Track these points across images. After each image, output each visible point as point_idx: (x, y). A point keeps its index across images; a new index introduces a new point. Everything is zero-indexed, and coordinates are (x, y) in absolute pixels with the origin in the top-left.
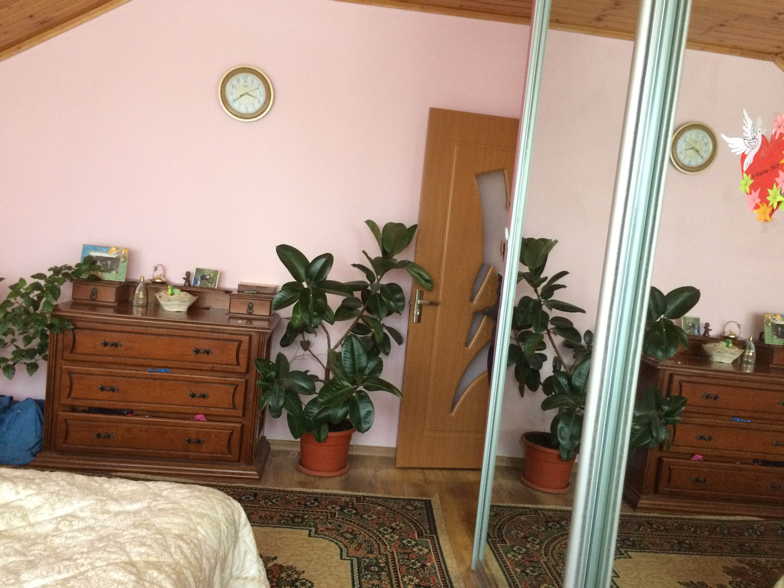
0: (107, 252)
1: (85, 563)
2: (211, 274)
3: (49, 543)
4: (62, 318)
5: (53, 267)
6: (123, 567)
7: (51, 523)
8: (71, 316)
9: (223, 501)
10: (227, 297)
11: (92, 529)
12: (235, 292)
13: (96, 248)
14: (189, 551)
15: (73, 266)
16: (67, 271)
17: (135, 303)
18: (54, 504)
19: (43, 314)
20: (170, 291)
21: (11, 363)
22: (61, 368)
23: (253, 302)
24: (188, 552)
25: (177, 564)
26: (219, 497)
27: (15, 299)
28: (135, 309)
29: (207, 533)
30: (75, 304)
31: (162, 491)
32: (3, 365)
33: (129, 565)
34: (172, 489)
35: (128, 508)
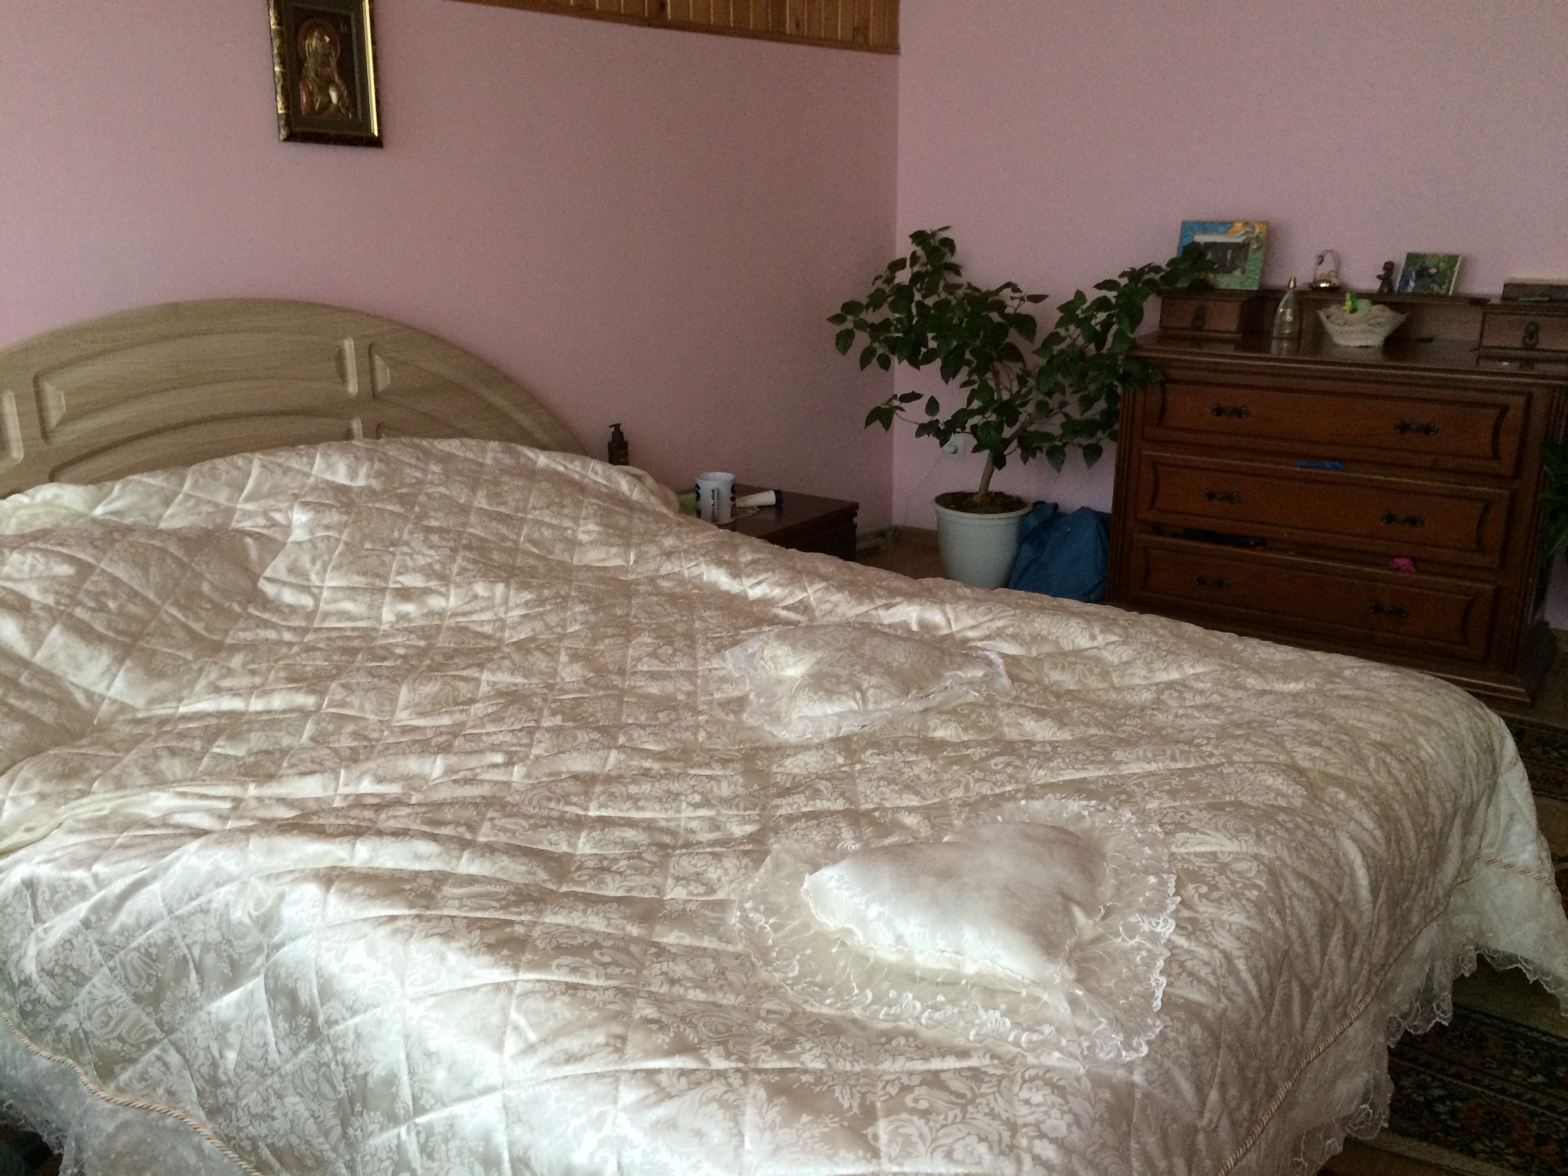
0: (1225, 232)
1: (1216, 752)
2: (1442, 265)
3: (1148, 718)
4: (1144, 362)
5: (1127, 270)
6: (1283, 771)
7: (1149, 690)
8: (1158, 359)
10: (1476, 315)
11: (1219, 709)
12: (1495, 301)
13: (1204, 226)
14: (1404, 775)
15: (1164, 266)
16: (1151, 275)
17: (1275, 333)
18: (1152, 662)
19: (1112, 356)
20: (1349, 303)
21: (1057, 443)
22: (1140, 454)
23: (1538, 319)
24: (1401, 776)
25: (1382, 790)
27: (1067, 330)
28: (1274, 343)
29: (1438, 753)
30: (1165, 335)
31: (1342, 669)
32: (1046, 446)
33: (1293, 771)
34: (1361, 668)
35: (1279, 687)
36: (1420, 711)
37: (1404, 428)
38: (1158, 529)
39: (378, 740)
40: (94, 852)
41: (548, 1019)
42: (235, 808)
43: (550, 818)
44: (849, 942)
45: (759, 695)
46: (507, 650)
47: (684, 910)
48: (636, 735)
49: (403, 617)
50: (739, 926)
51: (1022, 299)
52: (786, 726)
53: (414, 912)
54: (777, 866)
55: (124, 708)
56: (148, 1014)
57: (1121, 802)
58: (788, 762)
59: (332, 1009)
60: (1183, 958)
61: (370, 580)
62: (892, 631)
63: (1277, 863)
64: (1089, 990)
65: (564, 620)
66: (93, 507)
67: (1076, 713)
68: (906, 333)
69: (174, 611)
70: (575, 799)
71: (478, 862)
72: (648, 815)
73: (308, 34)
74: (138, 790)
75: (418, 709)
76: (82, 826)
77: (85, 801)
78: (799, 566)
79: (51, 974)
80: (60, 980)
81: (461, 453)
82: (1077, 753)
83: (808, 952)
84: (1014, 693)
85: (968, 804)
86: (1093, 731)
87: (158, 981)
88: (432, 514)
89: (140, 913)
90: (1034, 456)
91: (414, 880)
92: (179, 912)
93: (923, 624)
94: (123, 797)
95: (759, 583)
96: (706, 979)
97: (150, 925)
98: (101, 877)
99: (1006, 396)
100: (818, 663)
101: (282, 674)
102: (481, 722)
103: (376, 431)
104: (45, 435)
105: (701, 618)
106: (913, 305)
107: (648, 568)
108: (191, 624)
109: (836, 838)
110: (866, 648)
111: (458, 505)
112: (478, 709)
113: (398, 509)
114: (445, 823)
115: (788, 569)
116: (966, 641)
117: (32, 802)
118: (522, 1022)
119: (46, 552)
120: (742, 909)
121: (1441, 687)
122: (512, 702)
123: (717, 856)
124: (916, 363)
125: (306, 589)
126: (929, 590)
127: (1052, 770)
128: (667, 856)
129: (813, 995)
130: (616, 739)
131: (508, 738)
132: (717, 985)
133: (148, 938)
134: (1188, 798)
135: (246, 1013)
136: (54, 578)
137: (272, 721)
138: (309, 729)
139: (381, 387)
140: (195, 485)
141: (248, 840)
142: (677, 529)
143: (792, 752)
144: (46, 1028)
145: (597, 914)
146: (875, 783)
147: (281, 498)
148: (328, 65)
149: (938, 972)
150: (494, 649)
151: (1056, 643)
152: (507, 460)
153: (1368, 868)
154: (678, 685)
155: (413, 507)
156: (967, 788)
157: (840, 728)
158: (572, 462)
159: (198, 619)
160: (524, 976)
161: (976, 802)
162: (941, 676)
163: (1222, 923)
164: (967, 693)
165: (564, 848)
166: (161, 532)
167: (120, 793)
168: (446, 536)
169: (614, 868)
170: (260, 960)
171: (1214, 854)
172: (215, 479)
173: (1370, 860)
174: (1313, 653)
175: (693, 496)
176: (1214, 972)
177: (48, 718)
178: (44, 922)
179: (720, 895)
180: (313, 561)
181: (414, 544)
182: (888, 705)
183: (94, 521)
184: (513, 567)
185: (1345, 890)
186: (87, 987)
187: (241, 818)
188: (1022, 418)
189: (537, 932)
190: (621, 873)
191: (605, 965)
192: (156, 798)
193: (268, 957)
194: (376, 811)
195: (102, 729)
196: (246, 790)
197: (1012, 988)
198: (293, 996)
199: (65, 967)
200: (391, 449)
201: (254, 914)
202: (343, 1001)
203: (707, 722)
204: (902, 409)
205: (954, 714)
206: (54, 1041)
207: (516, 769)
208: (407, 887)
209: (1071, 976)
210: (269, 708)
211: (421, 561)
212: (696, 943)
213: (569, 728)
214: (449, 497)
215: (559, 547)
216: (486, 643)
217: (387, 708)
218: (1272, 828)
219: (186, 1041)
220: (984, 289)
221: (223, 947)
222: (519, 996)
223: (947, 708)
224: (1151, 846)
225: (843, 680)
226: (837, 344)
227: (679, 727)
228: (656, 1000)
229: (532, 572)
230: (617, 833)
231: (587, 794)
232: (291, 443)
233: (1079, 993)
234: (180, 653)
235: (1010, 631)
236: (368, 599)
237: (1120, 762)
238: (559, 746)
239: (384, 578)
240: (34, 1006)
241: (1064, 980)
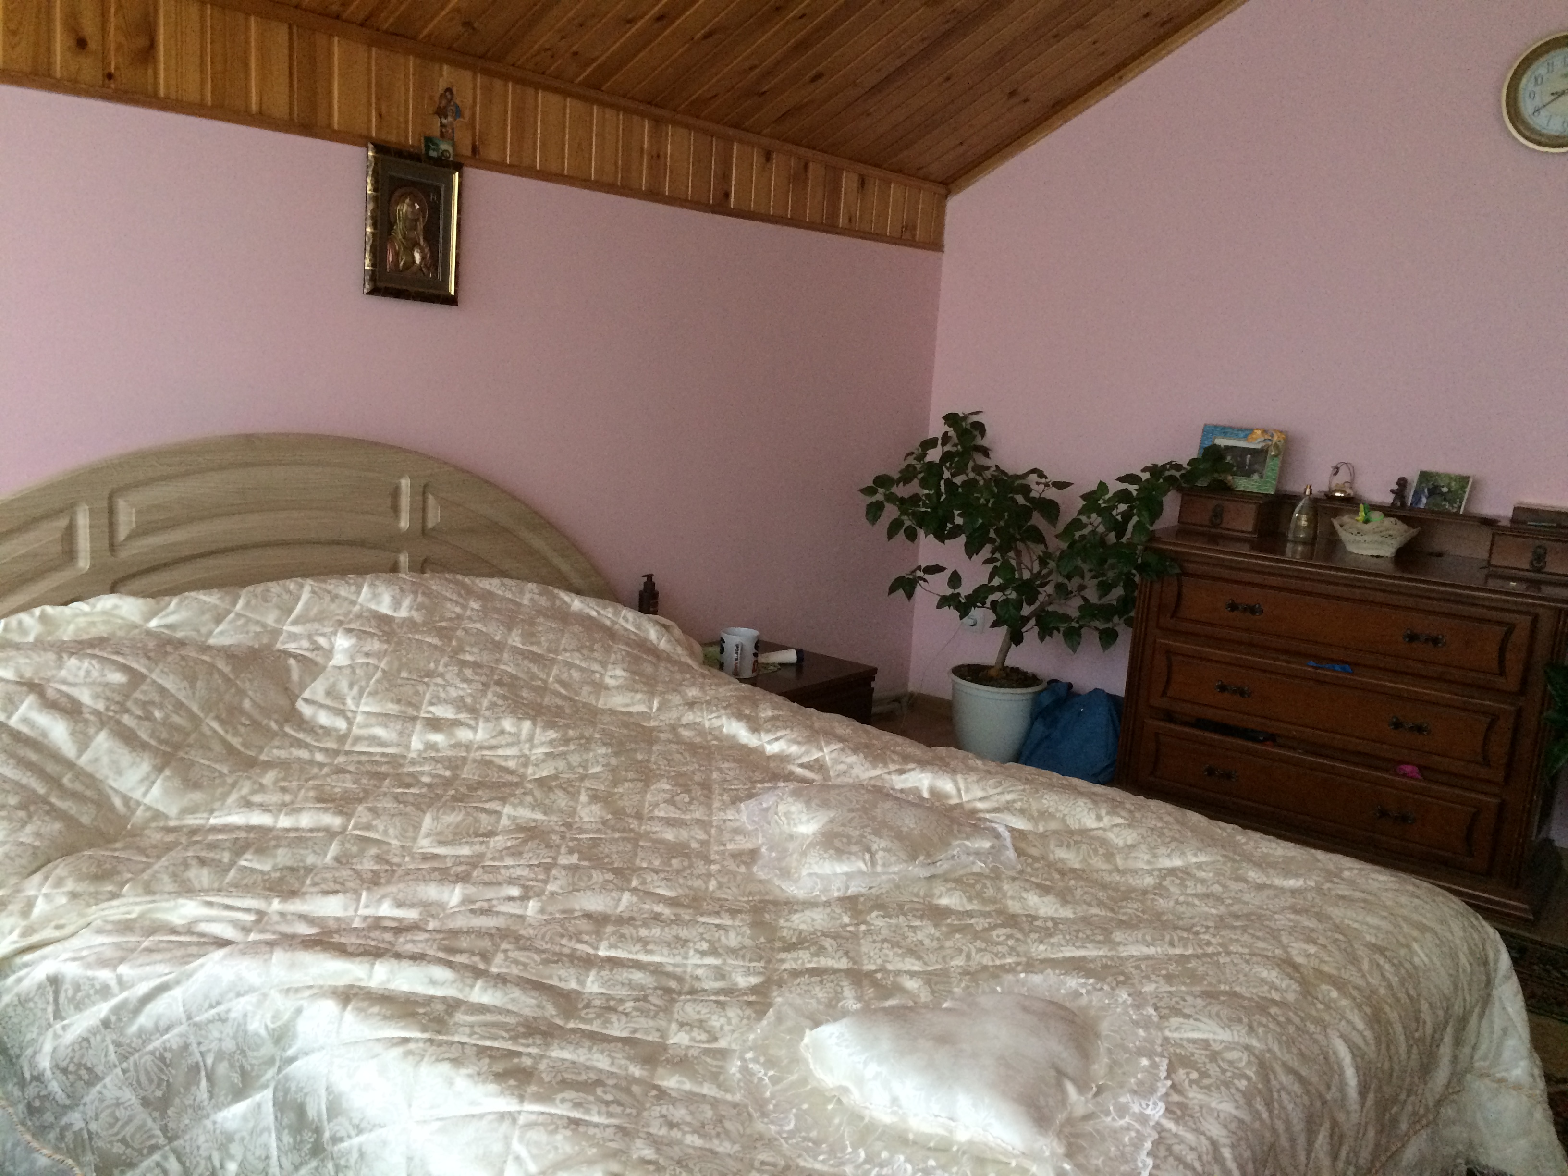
0: (1246, 437)
1: (1213, 940)
2: (1453, 484)
3: (1149, 903)
4: (1162, 555)
5: (1149, 465)
6: (1278, 965)
7: (1152, 875)
8: (1176, 552)
9: (1462, 915)
10: (1486, 535)
11: (1219, 899)
12: (1505, 523)
13: (1225, 431)
14: (1397, 979)
15: (1185, 466)
16: (1172, 472)
17: (1290, 536)
18: (1156, 847)
19: (1130, 545)
20: (1362, 514)
21: (1074, 625)
22: (1155, 642)
23: (1547, 544)
24: (1395, 980)
25: (1374, 992)
26: (1456, 907)
27: (1089, 517)
28: (1289, 546)
29: (1431, 961)
30: (1184, 531)
31: (1342, 870)
32: (1063, 627)
33: (1288, 965)
34: (1360, 870)
35: (1279, 882)
36: (1416, 917)
37: (1412, 638)
38: (1169, 716)
39: (399, 865)
40: (119, 954)
41: (549, 1151)
42: (258, 922)
43: (561, 954)
44: (845, 1100)
45: (771, 849)
46: (529, 786)
47: (686, 1055)
48: (649, 879)
49: (432, 746)
50: (738, 1075)
51: (1047, 485)
52: (796, 881)
53: (426, 1035)
54: (779, 1019)
55: (158, 815)
56: (154, 1120)
57: (1118, 983)
58: (795, 917)
59: (339, 1126)
60: (1170, 1142)
61: (403, 708)
62: (903, 796)
63: (1268, 1055)
64: (1078, 1166)
65: (587, 761)
66: (148, 620)
67: (1079, 892)
68: (934, 509)
69: (215, 725)
70: (586, 938)
71: (490, 991)
72: (656, 959)
73: (401, 200)
74: (166, 896)
75: (439, 838)
76: (109, 927)
77: (115, 903)
78: (817, 725)
79: (65, 1071)
80: (72, 1077)
81: (500, 593)
82: (1078, 931)
83: (805, 1106)
84: (1019, 867)
85: (968, 973)
86: (1095, 911)
87: (169, 1085)
88: (468, 649)
89: (159, 1017)
90: (1051, 635)
91: (429, 1005)
92: (197, 1019)
93: (933, 791)
94: (154, 901)
95: (777, 739)
96: (703, 1126)
97: (168, 1029)
98: (125, 978)
99: (1026, 575)
100: (831, 821)
101: (312, 794)
102: (500, 854)
103: (421, 566)
104: (113, 547)
105: (720, 770)
106: (942, 483)
107: (670, 717)
108: (229, 738)
109: (838, 996)
110: (877, 810)
111: (493, 642)
112: (498, 842)
113: (435, 641)
114: (461, 952)
115: (806, 727)
116: (974, 812)
117: (64, 900)
118: (523, 1152)
119: (102, 660)
120: (743, 1060)
121: (1438, 894)
122: (532, 838)
123: (721, 1005)
124: (941, 537)
125: (341, 713)
126: (942, 759)
127: (1053, 945)
128: (673, 1001)
129: (807, 1150)
130: (629, 881)
131: (526, 872)
132: (713, 1132)
133: (164, 1043)
134: (1184, 984)
135: (251, 1124)
136: (107, 685)
137: (300, 839)
138: (334, 849)
139: (430, 525)
140: (247, 605)
141: (272, 952)
142: (701, 680)
143: (800, 908)
144: (51, 1126)
145: (602, 1052)
146: (878, 945)
147: (326, 623)
148: (416, 229)
149: (931, 1137)
150: (517, 785)
151: (1063, 820)
152: (543, 601)
153: (1357, 1068)
154: (692, 833)
155: (450, 640)
156: (968, 957)
157: (847, 888)
158: (605, 608)
159: (236, 734)
160: (529, 1107)
161: (977, 972)
162: (949, 844)
163: (1211, 1110)
164: (974, 863)
165: (573, 985)
166: (210, 647)
167: (149, 898)
168: (479, 671)
169: (620, 1009)
170: (271, 1073)
171: (1206, 1041)
172: (266, 601)
173: (1359, 1059)
174: (1313, 851)
175: (717, 649)
176: (1200, 1158)
177: (85, 820)
178: (63, 1019)
179: (722, 1044)
180: (351, 686)
181: (448, 676)
182: (896, 869)
183: (149, 633)
184: (540, 705)
185: (1334, 1089)
186: (98, 1087)
187: (262, 931)
188: (1041, 598)
189: (542, 1066)
190: (627, 1015)
191: (607, 1103)
192: (183, 905)
193: (280, 1070)
194: (395, 934)
195: (133, 834)
196: (270, 904)
197: (1002, 1158)
198: (301, 1110)
199: (79, 1065)
200: (435, 583)
201: (271, 1026)
202: (351, 1119)
203: (719, 871)
204: (925, 581)
205: (959, 882)
206: (57, 1139)
207: (531, 903)
208: (421, 1011)
209: (1061, 1150)
210: (295, 825)
211: (453, 693)
212: (696, 1089)
213: (584, 867)
214: (486, 634)
215: (586, 689)
216: (509, 778)
217: (410, 834)
218: (1264, 1020)
219: (188, 1150)
220: (1011, 473)
221: (237, 1057)
222: (523, 1127)
223: (953, 876)
224: (1146, 1028)
225: (854, 840)
226: (867, 514)
227: (692, 874)
228: (655, 1142)
229: (559, 712)
230: (624, 975)
231: (598, 934)
232: (341, 571)
233: (1067, 1167)
234: (217, 766)
235: (1018, 805)
236: (399, 727)
237: (1119, 944)
238: (574, 884)
239: (417, 708)
240: (42, 1103)
241: (1053, 1154)
